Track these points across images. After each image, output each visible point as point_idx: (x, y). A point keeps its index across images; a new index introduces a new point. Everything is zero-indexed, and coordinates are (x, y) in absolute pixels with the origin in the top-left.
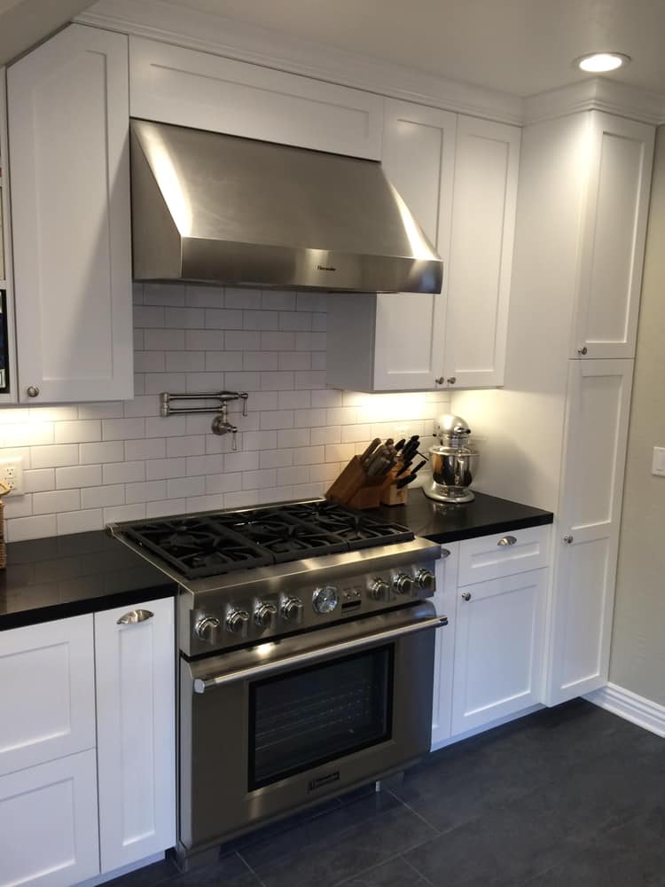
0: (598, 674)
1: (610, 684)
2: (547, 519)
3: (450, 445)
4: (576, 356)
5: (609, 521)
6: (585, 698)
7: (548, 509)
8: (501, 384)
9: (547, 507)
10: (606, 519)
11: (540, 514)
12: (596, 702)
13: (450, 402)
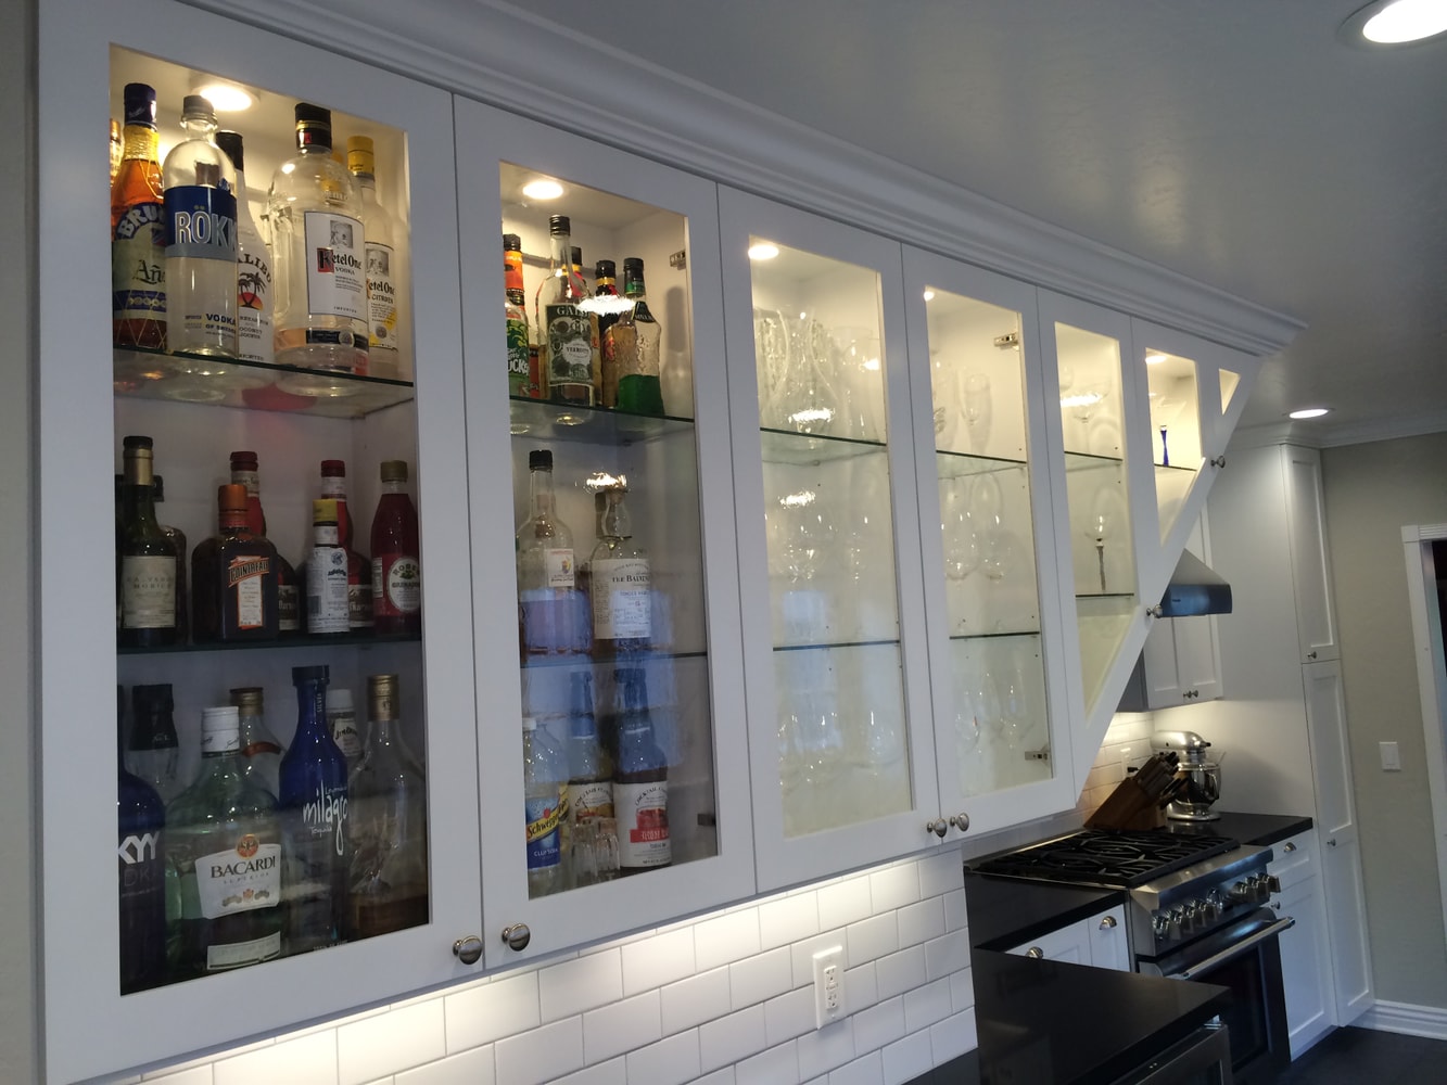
0: (1367, 991)
1: (1379, 1002)
2: (1305, 825)
3: (1189, 760)
4: (1306, 660)
5: (1350, 823)
6: (1354, 1025)
7: (1304, 814)
8: (1221, 694)
9: (1303, 812)
10: (1345, 821)
11: (1297, 822)
12: (1366, 1025)
13: (1152, 719)
